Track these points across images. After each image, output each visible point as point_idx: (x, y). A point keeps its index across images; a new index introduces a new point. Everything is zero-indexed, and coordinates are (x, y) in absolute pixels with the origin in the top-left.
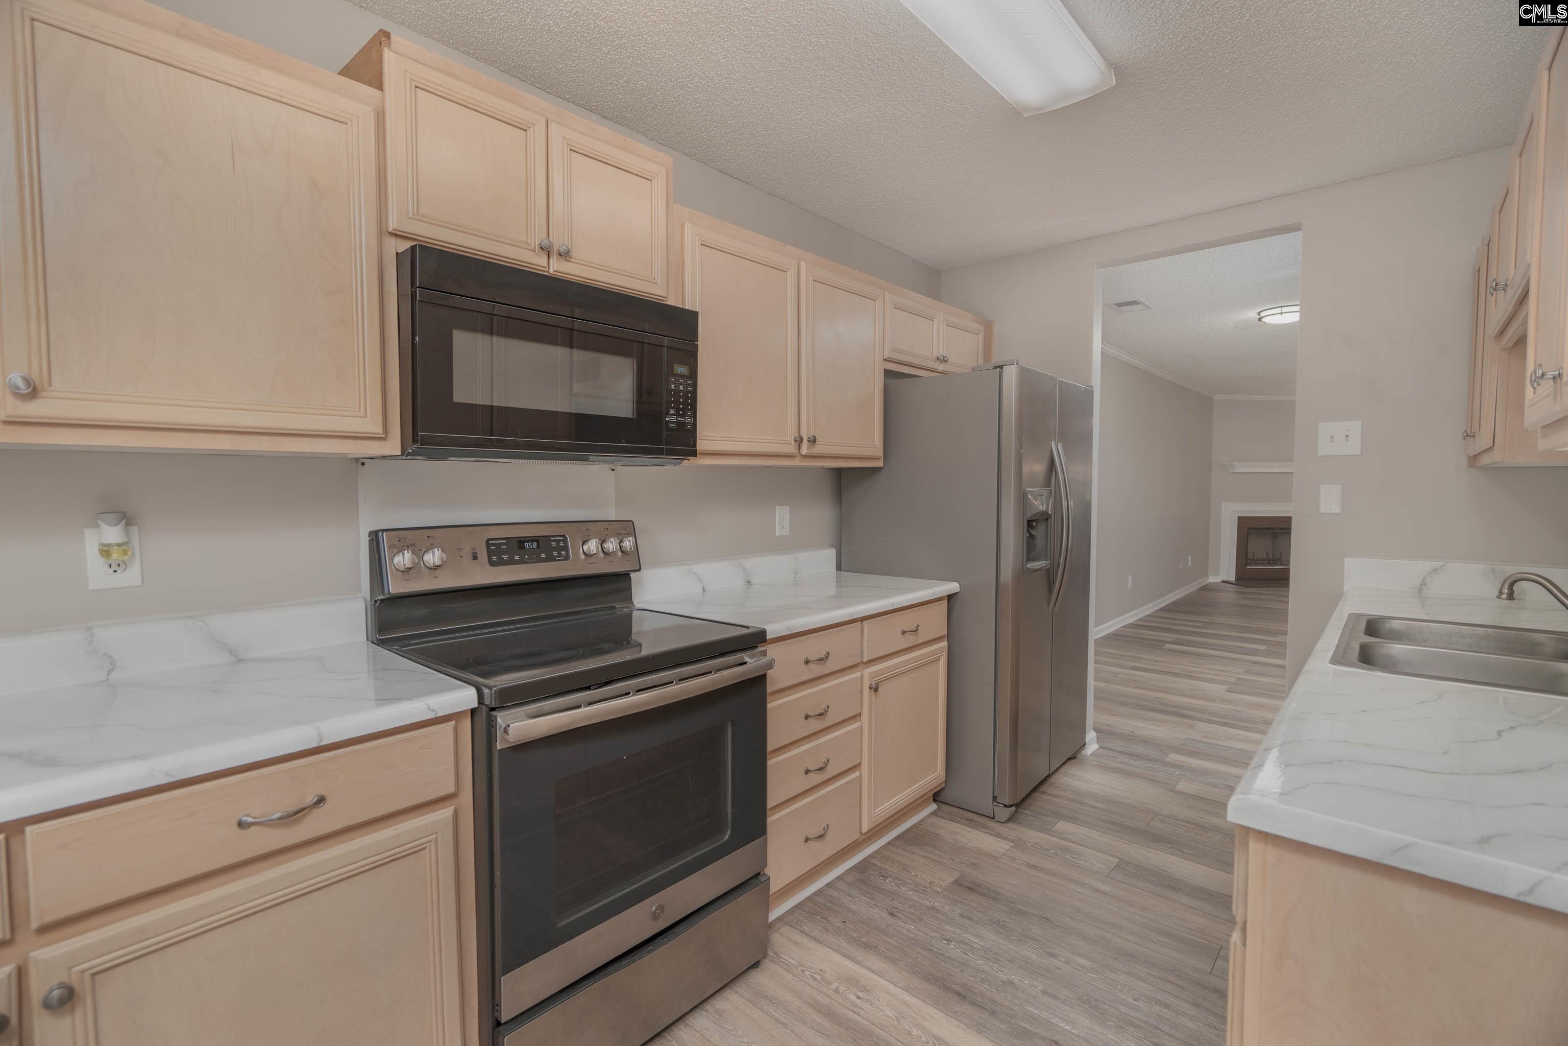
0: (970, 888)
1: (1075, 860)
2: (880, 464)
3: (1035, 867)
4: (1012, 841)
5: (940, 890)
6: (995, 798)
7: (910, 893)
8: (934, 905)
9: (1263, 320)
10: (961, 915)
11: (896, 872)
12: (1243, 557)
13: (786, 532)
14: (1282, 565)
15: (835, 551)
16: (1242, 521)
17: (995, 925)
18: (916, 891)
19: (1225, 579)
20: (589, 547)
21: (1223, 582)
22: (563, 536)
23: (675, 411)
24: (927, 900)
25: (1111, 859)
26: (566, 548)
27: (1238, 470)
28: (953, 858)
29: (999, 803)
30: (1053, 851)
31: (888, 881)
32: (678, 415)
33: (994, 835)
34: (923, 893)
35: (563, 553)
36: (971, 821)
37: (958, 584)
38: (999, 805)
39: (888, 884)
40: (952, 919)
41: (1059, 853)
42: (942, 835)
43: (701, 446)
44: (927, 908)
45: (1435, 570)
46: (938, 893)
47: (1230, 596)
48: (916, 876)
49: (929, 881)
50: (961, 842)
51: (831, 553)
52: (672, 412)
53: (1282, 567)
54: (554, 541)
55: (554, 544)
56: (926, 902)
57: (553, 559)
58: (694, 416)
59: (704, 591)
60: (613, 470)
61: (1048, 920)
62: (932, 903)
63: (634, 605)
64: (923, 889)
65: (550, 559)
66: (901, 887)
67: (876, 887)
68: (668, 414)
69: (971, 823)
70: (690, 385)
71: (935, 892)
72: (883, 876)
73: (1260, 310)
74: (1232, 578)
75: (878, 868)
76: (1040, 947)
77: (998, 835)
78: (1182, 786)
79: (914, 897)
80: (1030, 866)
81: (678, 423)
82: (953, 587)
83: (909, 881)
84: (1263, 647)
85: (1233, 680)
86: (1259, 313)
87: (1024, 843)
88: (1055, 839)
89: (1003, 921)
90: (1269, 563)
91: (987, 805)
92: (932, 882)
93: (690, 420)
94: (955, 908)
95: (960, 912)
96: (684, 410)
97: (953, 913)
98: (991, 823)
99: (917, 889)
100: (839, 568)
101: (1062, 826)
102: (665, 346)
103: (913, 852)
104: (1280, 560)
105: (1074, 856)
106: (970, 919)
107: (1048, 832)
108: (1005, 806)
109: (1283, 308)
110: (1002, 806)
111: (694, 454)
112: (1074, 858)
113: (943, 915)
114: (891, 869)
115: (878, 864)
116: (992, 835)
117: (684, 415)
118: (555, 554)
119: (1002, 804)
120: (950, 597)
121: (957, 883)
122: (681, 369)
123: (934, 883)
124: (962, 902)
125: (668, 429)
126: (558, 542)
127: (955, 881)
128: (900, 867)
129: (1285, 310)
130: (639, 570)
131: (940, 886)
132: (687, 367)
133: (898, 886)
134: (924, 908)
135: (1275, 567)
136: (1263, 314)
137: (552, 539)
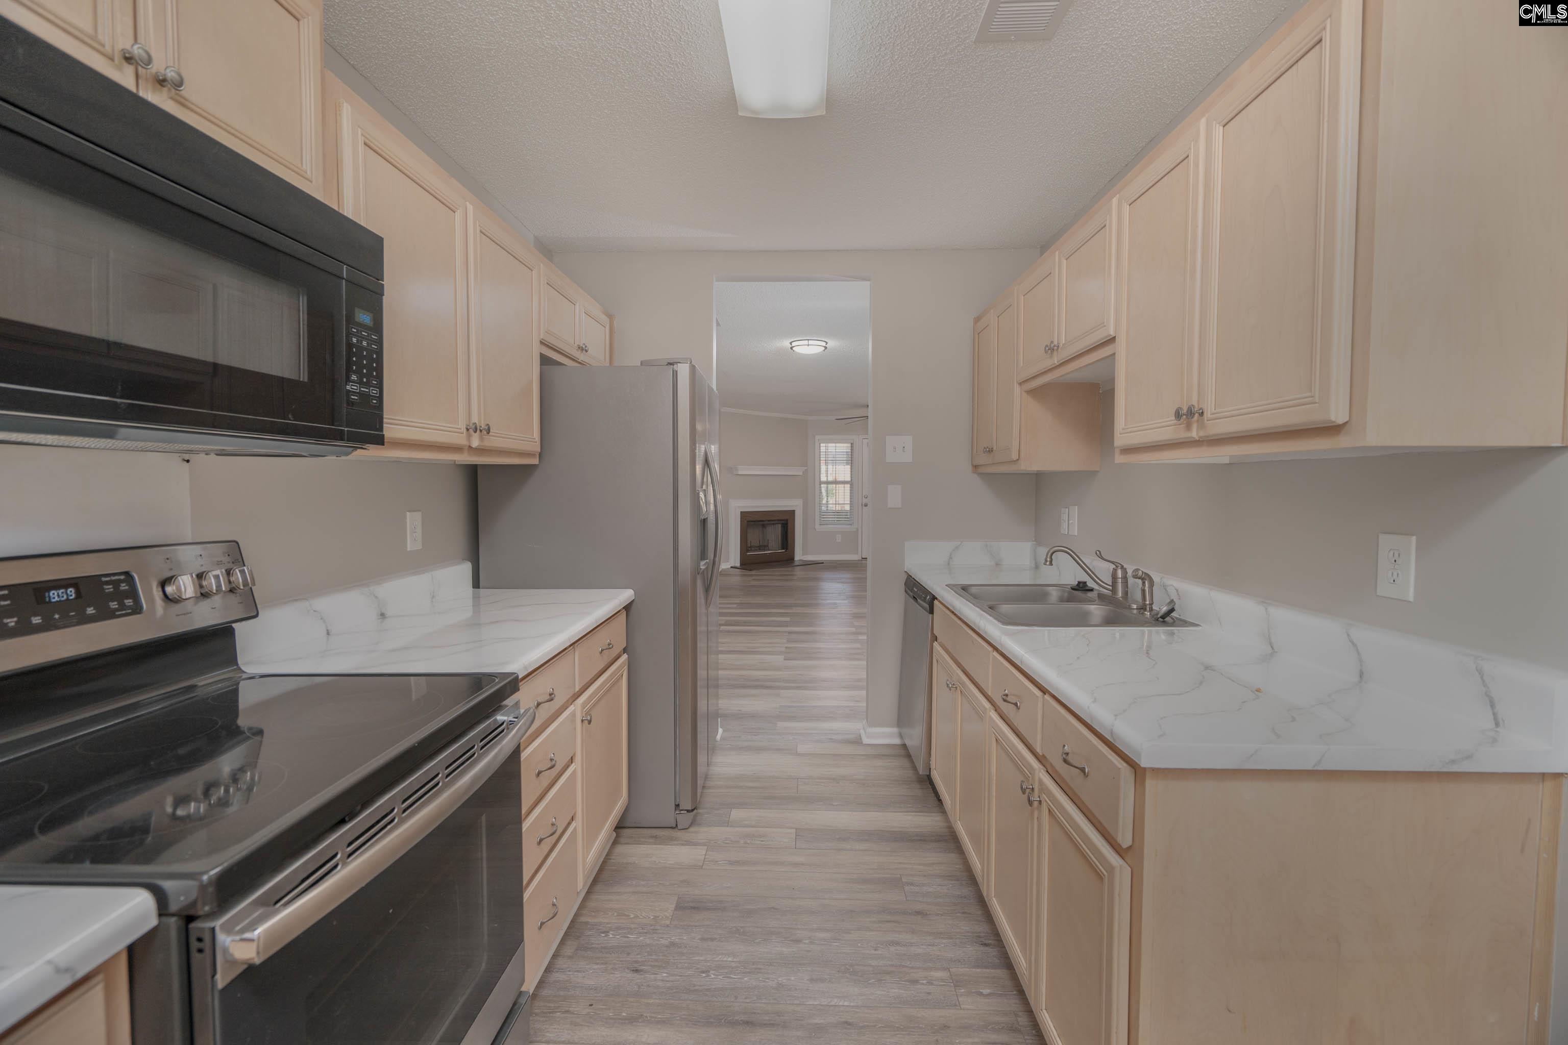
0: (694, 908)
1: (764, 842)
2: (535, 461)
3: (737, 863)
4: (704, 844)
5: (668, 922)
6: (677, 806)
7: (641, 938)
8: (672, 941)
9: (794, 349)
10: (703, 939)
11: (613, 921)
12: (745, 547)
13: (419, 546)
14: (769, 550)
15: (470, 564)
16: (744, 515)
17: (737, 935)
18: (646, 933)
19: (733, 565)
20: (179, 589)
21: (732, 567)
22: (127, 574)
23: (357, 377)
24: (662, 938)
25: (789, 831)
26: (133, 593)
27: (740, 473)
28: (661, 882)
29: (682, 810)
30: (742, 841)
31: (611, 936)
32: (360, 383)
33: (686, 845)
34: (654, 933)
35: (129, 602)
36: (656, 837)
37: (633, 591)
38: (682, 812)
39: (613, 939)
40: (696, 947)
41: (749, 842)
42: (637, 862)
43: (390, 431)
44: (667, 946)
45: (957, 548)
46: (668, 926)
47: (736, 579)
48: (636, 917)
49: (652, 917)
50: (660, 862)
51: (466, 568)
52: (354, 377)
53: (769, 552)
54: (107, 583)
55: (109, 588)
56: (663, 942)
57: (112, 615)
58: (380, 386)
59: (328, 634)
60: (188, 461)
61: (776, 909)
62: (669, 940)
63: (244, 672)
64: (651, 928)
65: (105, 614)
66: (628, 936)
67: (602, 948)
68: (348, 380)
69: (657, 840)
70: (375, 342)
71: (664, 926)
72: (603, 933)
73: (793, 340)
74: (738, 565)
75: (592, 925)
76: (784, 938)
77: (689, 843)
78: (802, 749)
79: (648, 941)
80: (732, 863)
81: (361, 394)
82: (627, 595)
83: (633, 926)
84: (788, 619)
85: (783, 649)
86: (791, 343)
87: (715, 842)
88: (737, 829)
89: (742, 927)
90: (760, 550)
91: (669, 816)
92: (655, 917)
93: (375, 392)
94: (693, 934)
95: (699, 937)
96: (369, 375)
97: (695, 940)
98: (679, 834)
99: (645, 931)
100: (476, 584)
101: (736, 814)
102: (343, 279)
103: (619, 892)
104: (768, 546)
105: (761, 839)
106: (712, 940)
107: (728, 824)
108: (688, 811)
109: (809, 341)
110: (686, 812)
111: (379, 440)
112: (762, 841)
113: (686, 947)
114: (606, 921)
115: (590, 921)
116: (682, 845)
117: (368, 384)
118: (114, 605)
119: (686, 810)
120: (628, 608)
121: (679, 907)
122: (364, 318)
123: (658, 917)
124: (696, 926)
125: (351, 403)
126: (116, 584)
127: (676, 906)
128: (615, 914)
129: (811, 342)
130: (256, 616)
131: (666, 917)
132: (371, 315)
133: (625, 937)
134: (665, 949)
135: (766, 552)
136: (794, 344)
137: (104, 579)
